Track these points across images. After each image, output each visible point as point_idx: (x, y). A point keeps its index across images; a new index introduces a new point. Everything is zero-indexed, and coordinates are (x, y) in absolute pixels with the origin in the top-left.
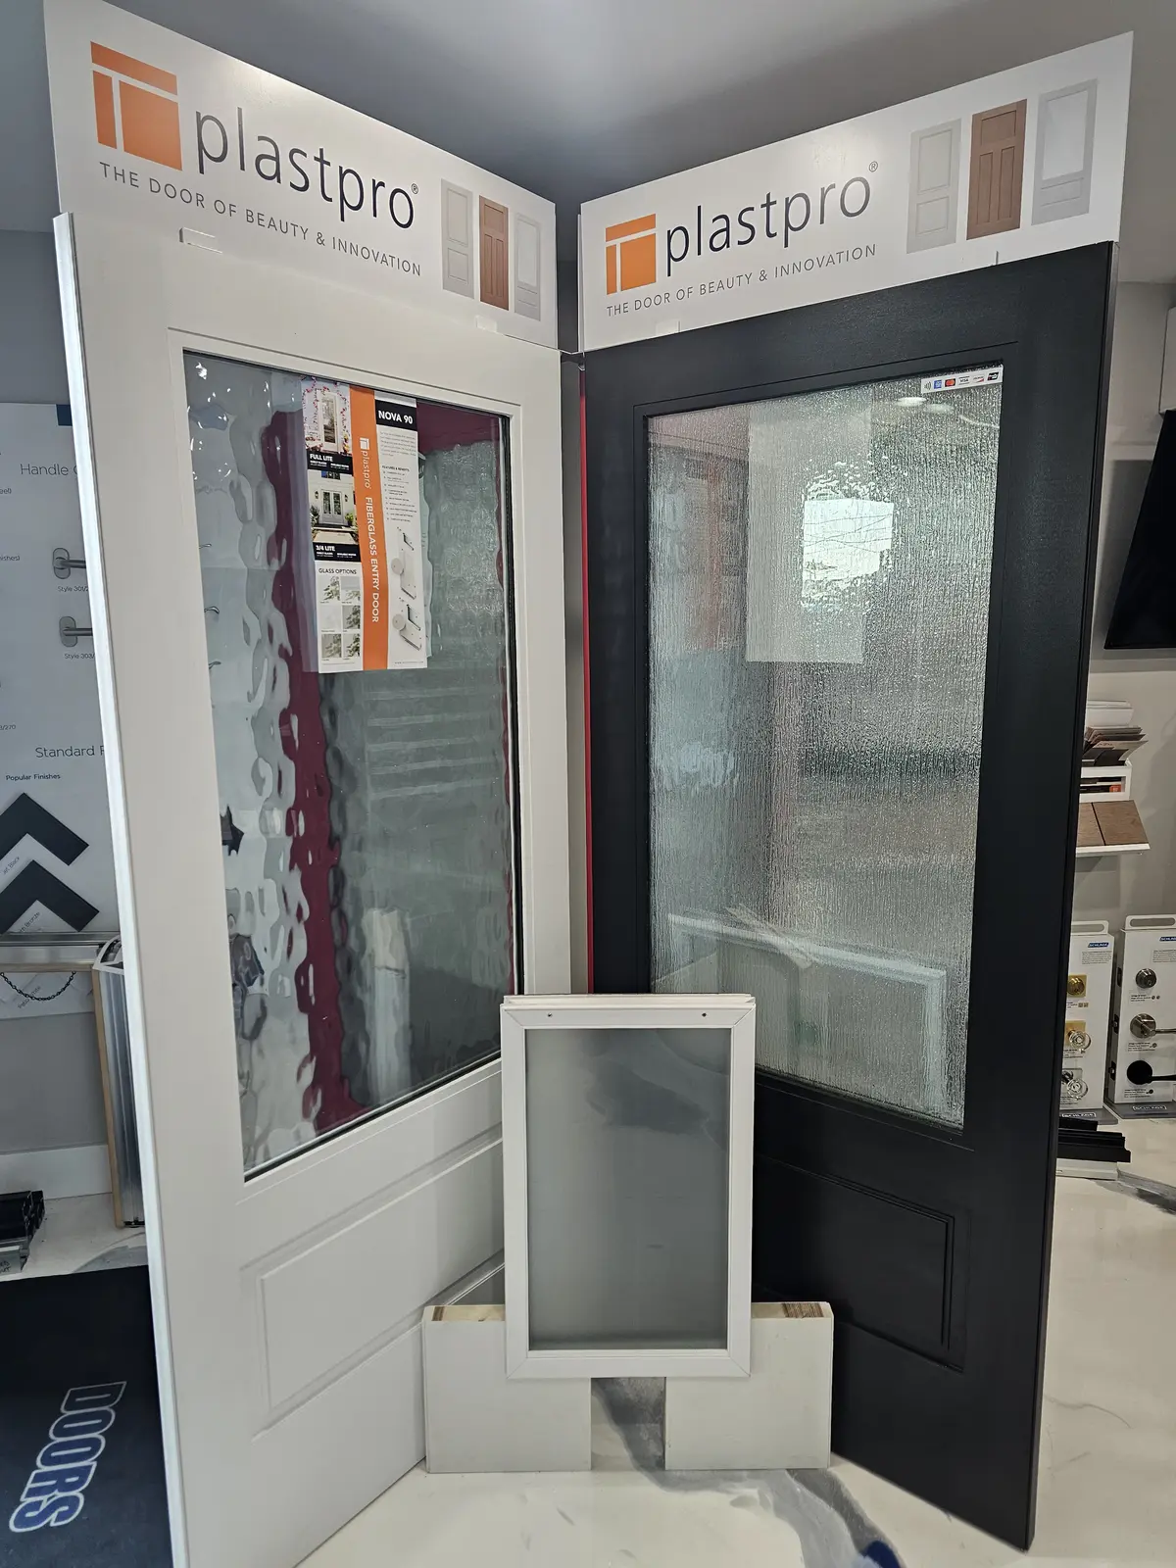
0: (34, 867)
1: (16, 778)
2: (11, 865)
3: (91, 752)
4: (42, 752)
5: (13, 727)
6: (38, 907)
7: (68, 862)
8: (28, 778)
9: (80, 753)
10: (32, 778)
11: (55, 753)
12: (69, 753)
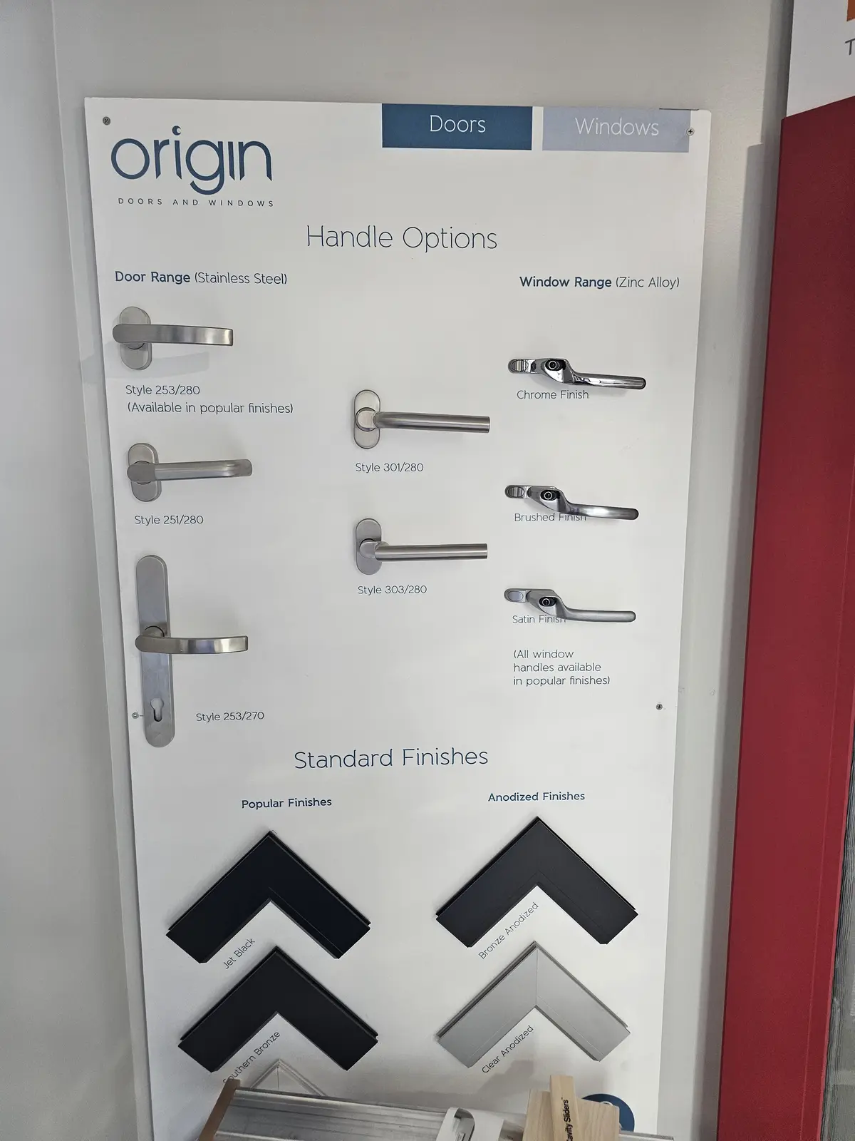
0: (277, 960)
1: (257, 805)
2: (239, 953)
3: (386, 760)
4: (305, 761)
5: (260, 715)
6: (278, 1023)
7: (337, 952)
8: (277, 804)
9: (368, 761)
10: (286, 804)
11: (326, 761)
12: (350, 761)
